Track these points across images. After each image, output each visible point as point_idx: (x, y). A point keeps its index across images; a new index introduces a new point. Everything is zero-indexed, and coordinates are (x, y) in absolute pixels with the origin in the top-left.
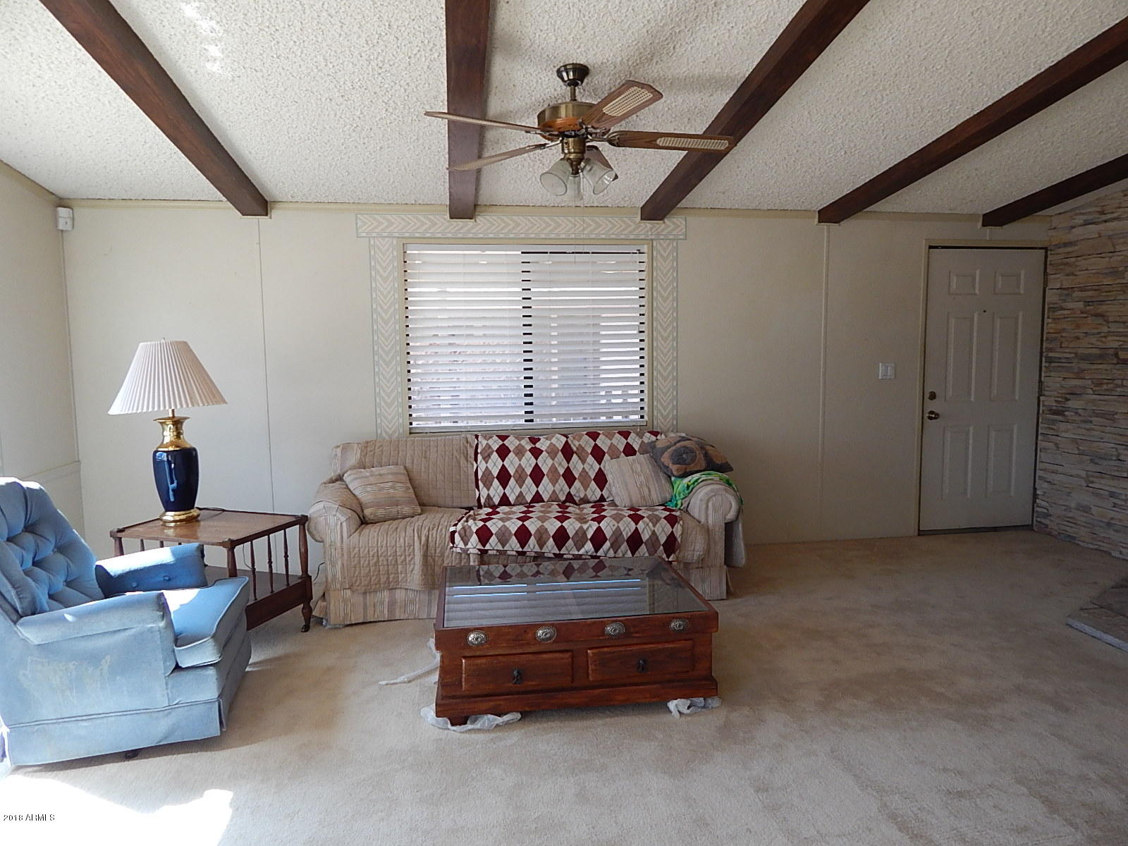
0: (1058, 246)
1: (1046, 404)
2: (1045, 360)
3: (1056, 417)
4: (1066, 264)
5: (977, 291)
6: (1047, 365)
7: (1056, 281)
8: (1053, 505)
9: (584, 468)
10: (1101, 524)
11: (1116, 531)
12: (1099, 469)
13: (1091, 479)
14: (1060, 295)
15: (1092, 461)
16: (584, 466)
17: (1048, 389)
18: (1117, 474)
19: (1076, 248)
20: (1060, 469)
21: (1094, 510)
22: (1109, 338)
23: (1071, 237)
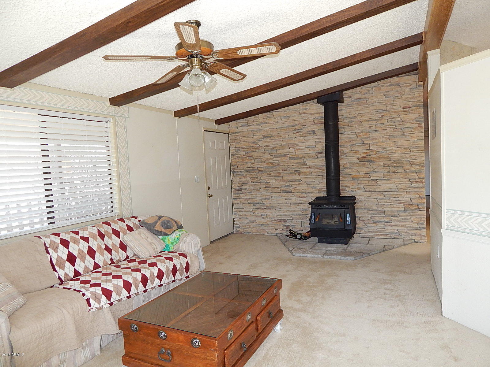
0: (233, 133)
1: (234, 188)
2: (233, 172)
3: (239, 192)
4: (236, 139)
5: (216, 148)
6: (233, 174)
7: (233, 145)
8: (241, 223)
9: (113, 243)
10: (259, 225)
11: (265, 226)
12: (256, 207)
13: (254, 211)
14: (235, 150)
15: (254, 205)
16: (113, 241)
17: (234, 183)
18: (263, 208)
19: (240, 134)
20: (242, 210)
21: (257, 221)
22: (255, 164)
23: (237, 130)
